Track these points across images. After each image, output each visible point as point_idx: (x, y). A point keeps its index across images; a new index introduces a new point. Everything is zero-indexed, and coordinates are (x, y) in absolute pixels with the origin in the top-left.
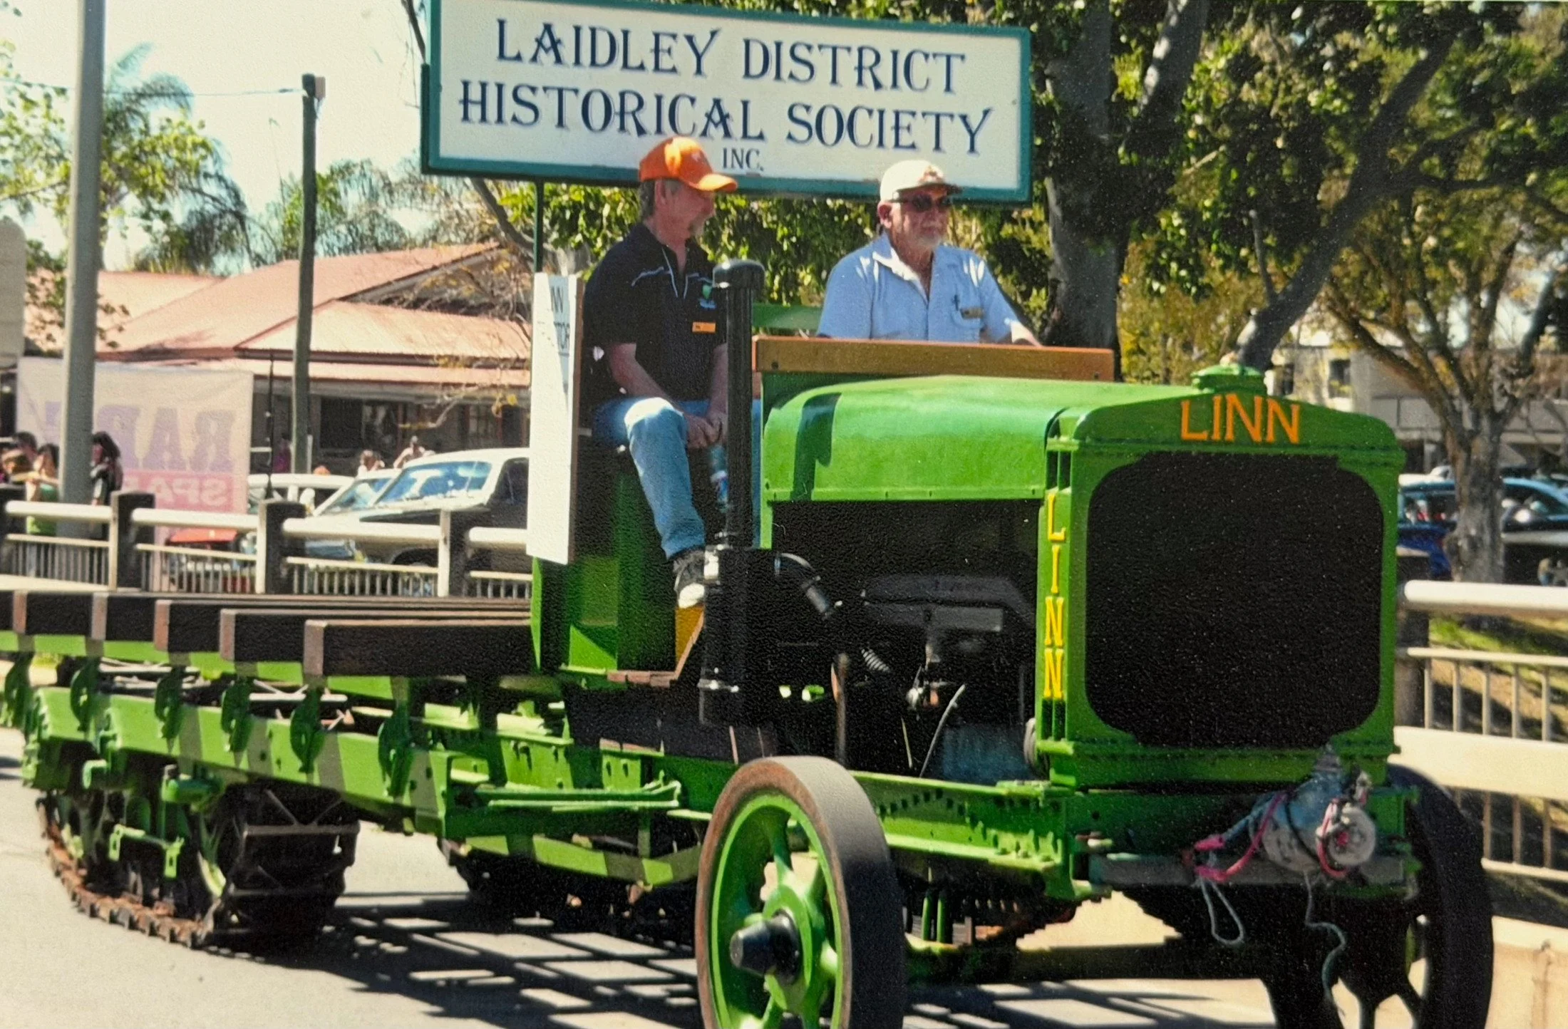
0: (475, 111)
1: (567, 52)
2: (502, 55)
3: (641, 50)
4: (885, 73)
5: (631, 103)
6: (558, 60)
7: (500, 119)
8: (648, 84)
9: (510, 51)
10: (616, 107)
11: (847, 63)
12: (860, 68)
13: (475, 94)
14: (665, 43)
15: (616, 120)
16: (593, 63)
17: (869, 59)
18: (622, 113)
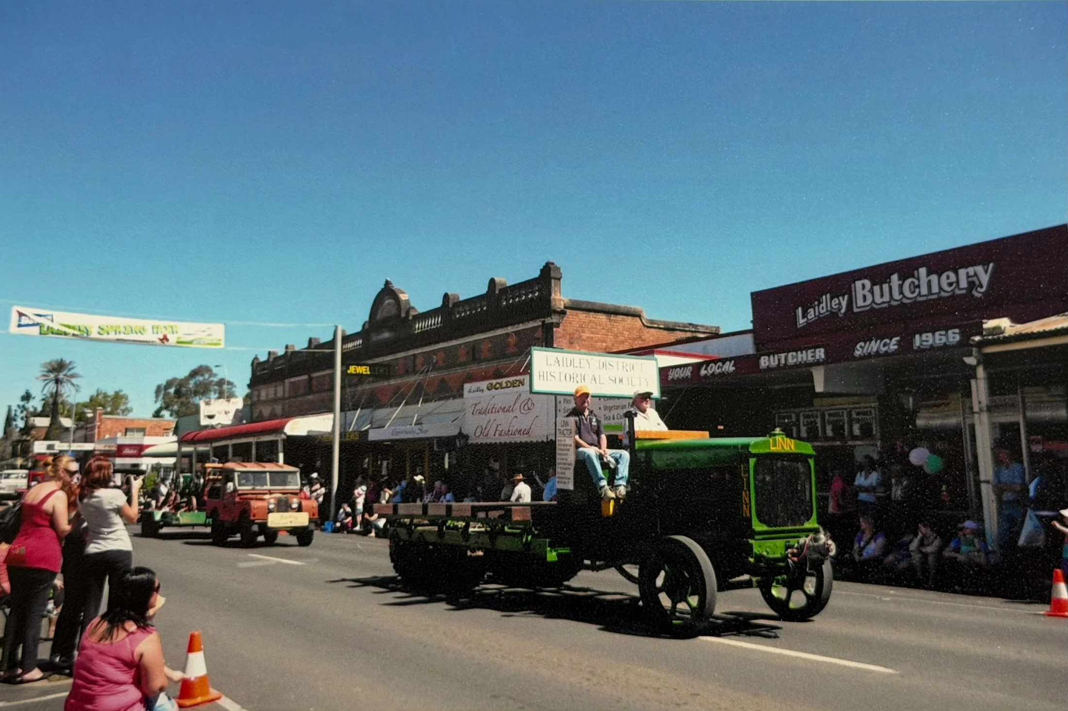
0: (542, 377)
1: (561, 363)
2: (547, 364)
3: (577, 363)
4: (628, 368)
5: (575, 376)
6: (559, 365)
7: (547, 379)
8: (578, 371)
9: (549, 363)
10: (572, 376)
11: (620, 366)
12: (623, 367)
13: (541, 374)
14: (582, 361)
15: (572, 379)
16: (567, 366)
17: (625, 365)
18: (573, 378)
